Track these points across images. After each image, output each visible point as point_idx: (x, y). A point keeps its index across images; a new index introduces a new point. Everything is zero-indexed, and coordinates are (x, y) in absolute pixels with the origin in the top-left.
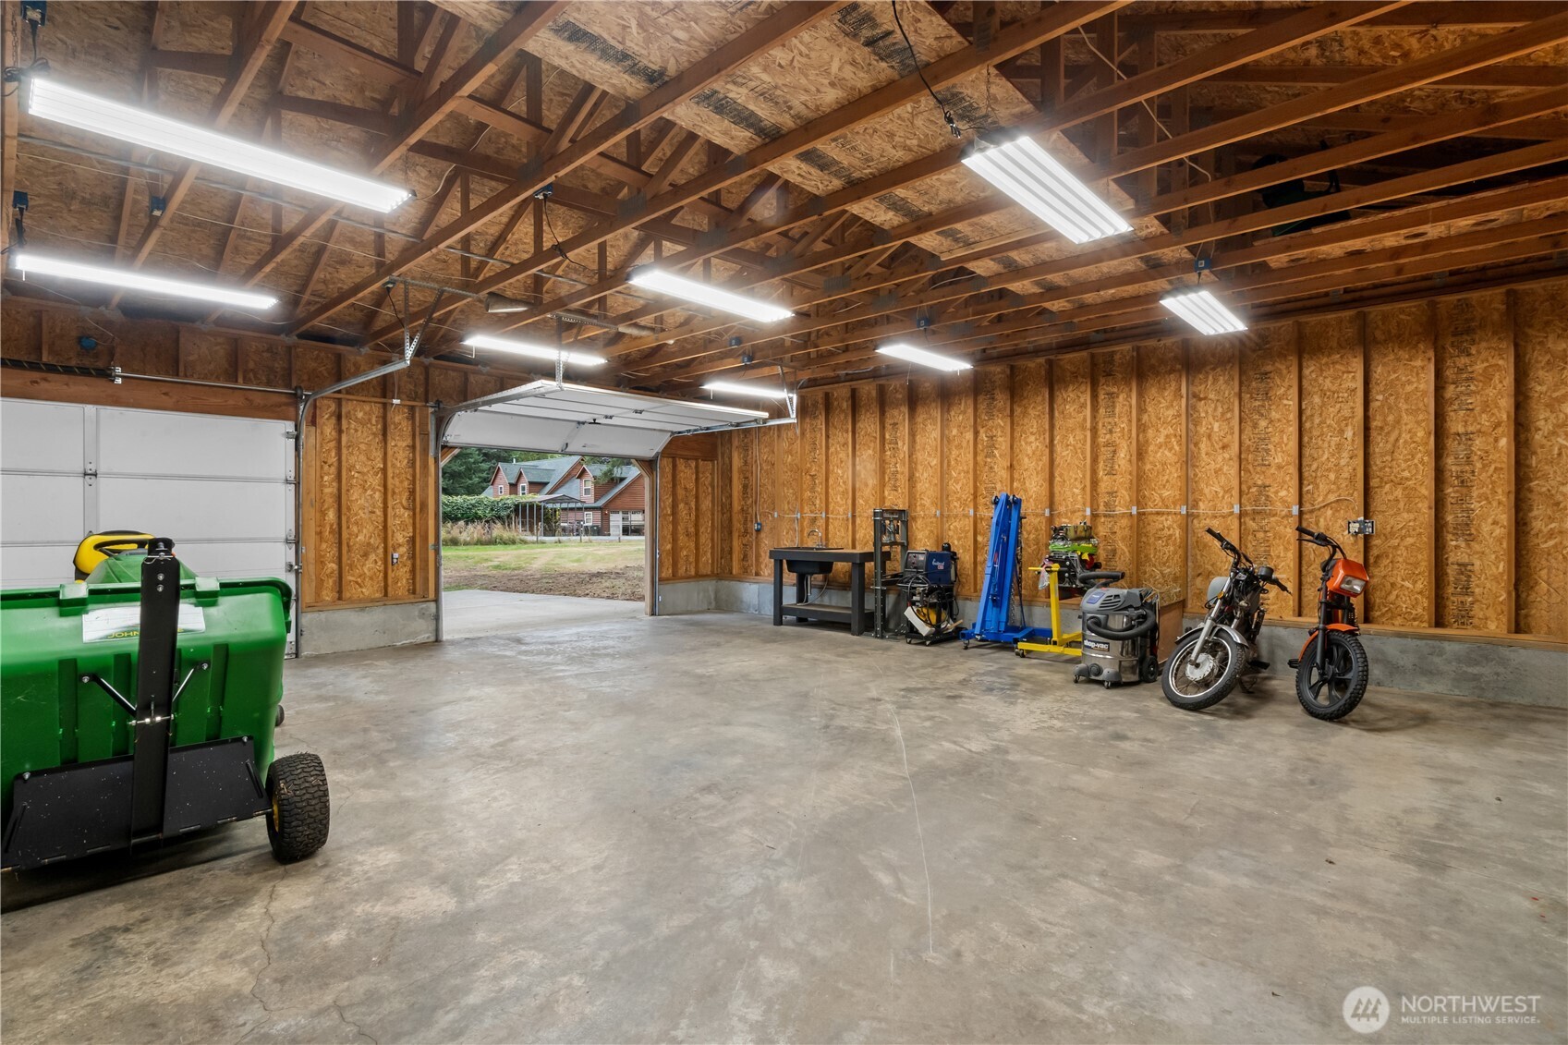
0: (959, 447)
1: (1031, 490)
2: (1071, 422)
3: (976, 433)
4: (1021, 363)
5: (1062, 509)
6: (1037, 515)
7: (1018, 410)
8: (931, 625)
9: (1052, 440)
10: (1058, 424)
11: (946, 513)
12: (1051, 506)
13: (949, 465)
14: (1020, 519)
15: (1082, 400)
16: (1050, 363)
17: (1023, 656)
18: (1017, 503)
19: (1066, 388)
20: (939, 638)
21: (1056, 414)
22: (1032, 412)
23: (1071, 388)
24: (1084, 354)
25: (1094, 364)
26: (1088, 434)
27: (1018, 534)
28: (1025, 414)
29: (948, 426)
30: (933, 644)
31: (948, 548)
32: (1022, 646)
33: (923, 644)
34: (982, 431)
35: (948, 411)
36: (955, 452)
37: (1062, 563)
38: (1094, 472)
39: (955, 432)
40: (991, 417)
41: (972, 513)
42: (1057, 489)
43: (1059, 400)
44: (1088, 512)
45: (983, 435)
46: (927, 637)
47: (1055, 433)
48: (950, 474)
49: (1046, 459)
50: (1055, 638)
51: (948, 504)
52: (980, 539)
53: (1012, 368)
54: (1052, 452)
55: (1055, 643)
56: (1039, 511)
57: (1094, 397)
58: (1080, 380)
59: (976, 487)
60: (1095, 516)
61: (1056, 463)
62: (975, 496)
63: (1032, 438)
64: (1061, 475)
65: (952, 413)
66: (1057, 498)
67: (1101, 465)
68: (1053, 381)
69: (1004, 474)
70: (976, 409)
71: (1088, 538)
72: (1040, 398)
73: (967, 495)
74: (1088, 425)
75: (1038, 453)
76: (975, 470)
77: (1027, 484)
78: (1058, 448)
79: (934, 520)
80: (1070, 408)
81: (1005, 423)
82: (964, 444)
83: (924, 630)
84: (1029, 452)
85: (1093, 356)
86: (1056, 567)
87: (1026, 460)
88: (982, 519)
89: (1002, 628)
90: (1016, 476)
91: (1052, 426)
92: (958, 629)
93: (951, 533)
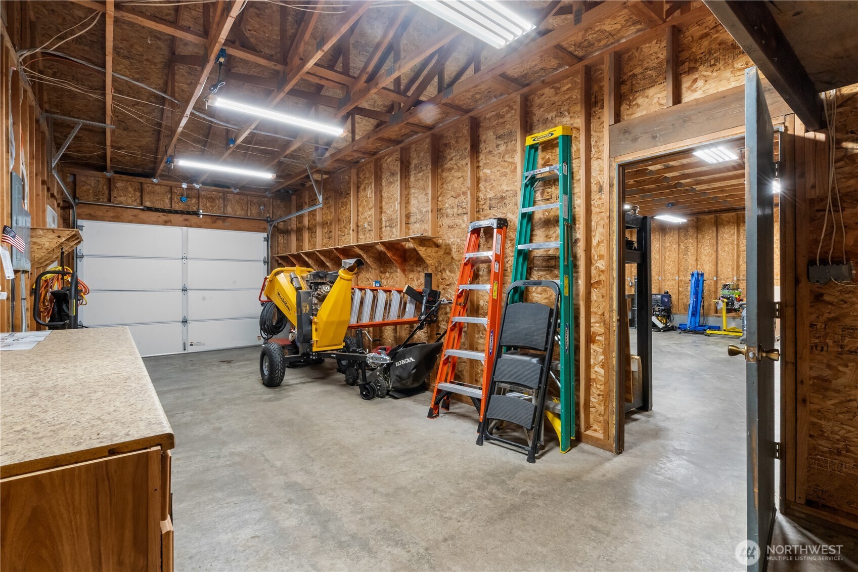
0: (670, 251)
1: (707, 268)
2: (726, 242)
3: (679, 245)
4: (702, 217)
5: (722, 277)
6: (709, 279)
7: (700, 236)
8: (664, 323)
9: (717, 249)
10: (719, 242)
11: (663, 278)
12: (717, 275)
13: (665, 258)
14: (704, 281)
15: (732, 232)
16: (716, 217)
17: (709, 336)
18: (702, 275)
19: (724, 227)
20: (667, 329)
21: (719, 238)
22: (707, 237)
23: (726, 228)
24: (734, 214)
25: (738, 218)
26: (736, 247)
27: (703, 287)
28: (703, 237)
29: (664, 242)
30: (664, 331)
31: (668, 293)
32: (708, 332)
33: (660, 331)
34: (682, 244)
35: (665, 236)
36: (668, 253)
37: (728, 299)
38: (738, 262)
39: (668, 244)
40: (686, 238)
41: (677, 278)
42: (719, 269)
43: (720, 232)
44: (735, 278)
45: (682, 246)
46: (662, 329)
47: (719, 246)
48: (665, 262)
49: (714, 256)
50: (724, 328)
51: (665, 275)
52: (680, 289)
53: (697, 219)
54: (717, 254)
55: (725, 330)
56: (710, 278)
57: (738, 231)
58: (731, 224)
59: (679, 268)
60: (738, 280)
61: (719, 258)
62: (678, 271)
63: (707, 248)
64: (721, 263)
65: (667, 237)
66: (719, 273)
67: (741, 259)
68: (718, 224)
69: (694, 263)
70: (679, 236)
71: (738, 289)
72: (711, 231)
73: (675, 270)
74: (735, 243)
75: (710, 254)
76: (678, 261)
77: (704, 267)
78: (720, 252)
79: (658, 281)
80: (726, 236)
81: (694, 241)
82: (673, 250)
83: (661, 325)
84: (706, 253)
85: (737, 214)
86: (726, 300)
87: (704, 257)
88: (681, 281)
89: (697, 325)
90: (699, 263)
91: (717, 243)
92: (673, 326)
93: (666, 287)
